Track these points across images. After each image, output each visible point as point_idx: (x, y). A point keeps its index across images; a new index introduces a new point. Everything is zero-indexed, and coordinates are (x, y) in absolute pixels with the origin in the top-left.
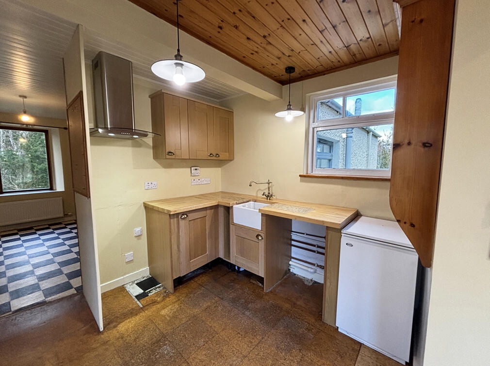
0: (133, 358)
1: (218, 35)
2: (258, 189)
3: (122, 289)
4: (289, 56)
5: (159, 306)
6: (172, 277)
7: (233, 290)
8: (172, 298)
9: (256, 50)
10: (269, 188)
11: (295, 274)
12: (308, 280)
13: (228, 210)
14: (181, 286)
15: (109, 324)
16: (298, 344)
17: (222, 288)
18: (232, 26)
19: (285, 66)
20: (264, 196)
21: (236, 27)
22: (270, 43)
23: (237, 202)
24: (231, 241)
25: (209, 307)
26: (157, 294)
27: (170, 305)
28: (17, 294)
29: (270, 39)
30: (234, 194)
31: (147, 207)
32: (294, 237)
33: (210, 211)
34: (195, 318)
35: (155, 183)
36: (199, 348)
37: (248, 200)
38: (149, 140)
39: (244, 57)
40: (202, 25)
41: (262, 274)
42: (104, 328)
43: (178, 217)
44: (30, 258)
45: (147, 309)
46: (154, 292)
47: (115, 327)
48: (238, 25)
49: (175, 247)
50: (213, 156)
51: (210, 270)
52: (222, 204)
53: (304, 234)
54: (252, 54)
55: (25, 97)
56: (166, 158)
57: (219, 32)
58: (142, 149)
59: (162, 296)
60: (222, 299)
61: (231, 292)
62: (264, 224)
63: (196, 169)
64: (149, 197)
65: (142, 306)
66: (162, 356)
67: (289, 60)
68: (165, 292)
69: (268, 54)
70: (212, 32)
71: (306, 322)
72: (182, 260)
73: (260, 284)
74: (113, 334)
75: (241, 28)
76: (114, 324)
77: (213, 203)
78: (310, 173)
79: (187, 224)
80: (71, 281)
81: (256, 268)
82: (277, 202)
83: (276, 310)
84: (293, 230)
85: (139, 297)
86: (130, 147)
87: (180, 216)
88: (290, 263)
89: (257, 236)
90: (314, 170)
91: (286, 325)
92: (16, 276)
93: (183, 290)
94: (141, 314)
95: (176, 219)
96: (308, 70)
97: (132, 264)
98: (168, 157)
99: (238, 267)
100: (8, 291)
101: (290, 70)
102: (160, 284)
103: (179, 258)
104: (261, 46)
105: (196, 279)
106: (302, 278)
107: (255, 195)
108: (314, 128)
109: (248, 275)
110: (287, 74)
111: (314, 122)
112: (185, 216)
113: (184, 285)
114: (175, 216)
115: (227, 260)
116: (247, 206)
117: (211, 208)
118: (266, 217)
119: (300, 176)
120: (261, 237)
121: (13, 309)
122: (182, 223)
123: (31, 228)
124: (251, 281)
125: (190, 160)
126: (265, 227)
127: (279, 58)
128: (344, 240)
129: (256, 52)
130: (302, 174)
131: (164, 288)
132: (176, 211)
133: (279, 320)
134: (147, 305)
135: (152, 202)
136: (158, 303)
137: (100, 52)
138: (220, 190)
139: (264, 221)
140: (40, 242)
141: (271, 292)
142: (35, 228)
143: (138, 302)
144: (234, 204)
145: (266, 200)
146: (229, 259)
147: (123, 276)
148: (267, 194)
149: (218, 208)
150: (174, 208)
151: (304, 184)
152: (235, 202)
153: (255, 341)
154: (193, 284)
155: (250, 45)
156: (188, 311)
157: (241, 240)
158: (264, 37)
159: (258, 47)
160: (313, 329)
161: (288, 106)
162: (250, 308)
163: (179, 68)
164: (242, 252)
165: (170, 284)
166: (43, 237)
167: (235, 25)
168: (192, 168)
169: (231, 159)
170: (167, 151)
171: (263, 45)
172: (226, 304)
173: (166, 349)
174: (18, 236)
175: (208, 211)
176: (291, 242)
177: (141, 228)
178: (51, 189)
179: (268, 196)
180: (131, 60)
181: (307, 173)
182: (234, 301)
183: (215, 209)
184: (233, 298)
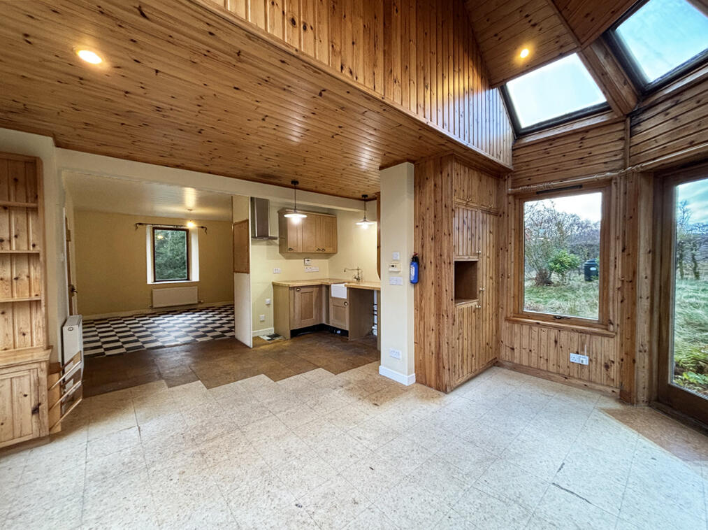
3: (258, 337)
6: (290, 330)
8: (290, 341)
10: (358, 274)
13: (328, 287)
20: (355, 279)
23: (335, 283)
24: (330, 311)
27: (288, 343)
30: (337, 279)
31: (274, 285)
35: (279, 269)
37: (343, 281)
41: (347, 328)
42: (253, 347)
49: (292, 310)
50: (320, 250)
52: (324, 284)
55: (191, 210)
56: (287, 253)
58: (272, 247)
59: (283, 341)
63: (308, 260)
68: (285, 339)
73: (347, 336)
77: (318, 283)
79: (300, 296)
81: (344, 325)
84: (375, 303)
86: (265, 245)
87: (296, 289)
88: (373, 327)
95: (293, 291)
97: (264, 323)
98: (289, 251)
101: (364, 196)
102: (282, 335)
103: (294, 317)
112: (299, 289)
113: (299, 335)
114: (293, 288)
117: (317, 286)
120: (347, 303)
125: (302, 254)
126: (349, 297)
132: (293, 285)
134: (274, 342)
138: (328, 277)
139: (349, 291)
143: (268, 341)
144: (332, 284)
146: (329, 323)
147: (258, 330)
149: (322, 287)
157: (336, 308)
161: (364, 218)
164: (336, 317)
168: (305, 260)
169: (335, 253)
170: (288, 248)
175: (315, 287)
176: (374, 312)
177: (270, 300)
178: (188, 279)
179: (358, 279)
183: (319, 287)
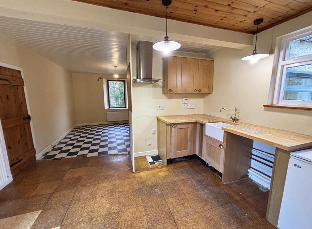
0: (143, 188)
1: (195, 15)
2: (228, 114)
3: (145, 157)
4: (255, 12)
5: (159, 170)
6: (167, 158)
7: (200, 175)
8: (166, 169)
9: (224, 16)
10: (235, 114)
11: (252, 180)
12: (263, 188)
13: (202, 125)
14: (171, 164)
15: (137, 170)
16: (237, 223)
17: (194, 172)
18: (203, 7)
19: (253, 20)
20: (232, 119)
21: (206, 6)
22: (234, 8)
23: (209, 121)
24: (203, 146)
25: (183, 179)
26: (159, 164)
27: (164, 171)
28: (110, 149)
29: (233, 6)
30: (210, 116)
31: (158, 119)
32: (254, 152)
33: (190, 125)
34: (175, 182)
35: (163, 106)
36: (173, 197)
37: (218, 121)
38: (161, 83)
39: (216, 23)
40: (184, 13)
41: (221, 171)
42: (135, 172)
43: (171, 126)
44: (116, 136)
45: (153, 170)
46: (158, 163)
47: (139, 173)
48: (207, 5)
49: (169, 142)
50: (197, 91)
51: (190, 160)
52: (199, 122)
53: (263, 152)
54: (222, 19)
55: (116, 67)
56: (168, 93)
57: (195, 13)
58: (157, 89)
59: (161, 166)
60: (192, 178)
61: (199, 176)
62: (226, 138)
63: (186, 99)
64: (159, 114)
65: (151, 168)
66: (155, 193)
67: (256, 15)
68: (163, 165)
69: (235, 16)
70: (191, 14)
71: (250, 213)
72: (172, 149)
73: (221, 178)
74: (137, 175)
75: (209, 6)
76: (139, 171)
77: (193, 120)
78: (275, 104)
79: (176, 131)
80: (127, 148)
81: (218, 166)
82: (240, 124)
83: (227, 197)
84: (253, 147)
85: (151, 163)
86: (151, 87)
87: (172, 126)
88: (249, 170)
89: (220, 145)
90: (280, 100)
91: (232, 209)
92: (111, 142)
93: (172, 166)
94: (150, 171)
95: (170, 127)
96: (278, 17)
97: (150, 146)
98: (169, 92)
99: (207, 163)
100: (108, 147)
101: (258, 21)
102: (161, 160)
103: (171, 148)
104: (228, 12)
105: (180, 163)
106: (258, 184)
107: (226, 118)
108: (283, 66)
109: (214, 170)
110: (255, 25)
111: (284, 60)
112: (175, 126)
113: (173, 164)
114: (170, 125)
115: (200, 157)
116: (216, 125)
117: (192, 123)
118: (227, 133)
119: (264, 106)
120: (223, 146)
121: (108, 154)
122: (173, 129)
123: (118, 124)
124: (215, 174)
125: (181, 94)
126: (225, 140)
127: (245, 16)
128: (292, 161)
129: (225, 17)
130: (266, 104)
131: (163, 162)
132: (170, 122)
133: (227, 204)
134: (153, 168)
135: (160, 116)
136: (159, 169)
137: (139, 41)
138: (202, 113)
139: (226, 136)
140: (120, 130)
141: (227, 185)
142: (119, 124)
143: (150, 165)
144: (206, 122)
145: (233, 122)
146: (202, 157)
147: (146, 151)
148: (234, 118)
149: (196, 124)
150: (169, 121)
151: (266, 112)
152: (207, 121)
153: (206, 208)
154: (178, 165)
155: (219, 14)
156: (172, 178)
157: (209, 146)
158: (229, 5)
159: (225, 14)
160: (254, 220)
161: (254, 51)
162: (209, 189)
163: (167, 44)
164: (209, 154)
165: (165, 161)
166: (121, 128)
167: (205, 5)
168: (184, 99)
169: (210, 93)
170: (169, 89)
171: (229, 11)
172: (194, 181)
173: (157, 190)
174: (113, 126)
175: (189, 125)
176: (251, 156)
177: (155, 129)
178: (125, 107)
179: (234, 119)
180: (152, 42)
181: (272, 104)
182: (199, 181)
183: (194, 124)
184: (199, 180)
